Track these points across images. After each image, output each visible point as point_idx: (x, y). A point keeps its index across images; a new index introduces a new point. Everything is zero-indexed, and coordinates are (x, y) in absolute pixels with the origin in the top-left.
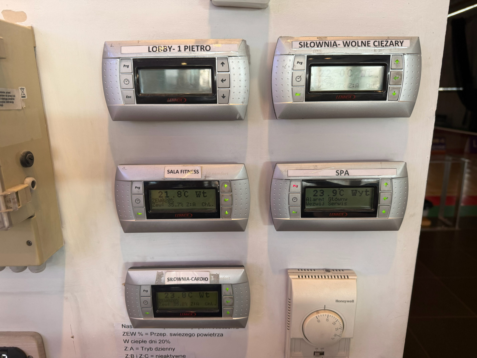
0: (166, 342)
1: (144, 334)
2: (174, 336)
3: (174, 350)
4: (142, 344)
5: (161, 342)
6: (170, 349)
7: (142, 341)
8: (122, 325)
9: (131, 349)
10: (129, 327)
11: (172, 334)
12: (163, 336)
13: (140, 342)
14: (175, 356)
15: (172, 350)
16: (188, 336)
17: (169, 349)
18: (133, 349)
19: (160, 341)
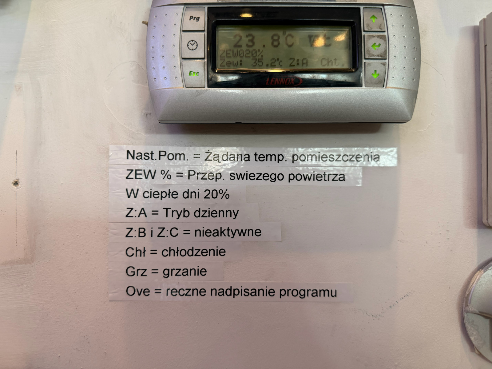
0: (220, 196)
1: (174, 176)
2: (238, 179)
3: (236, 216)
4: (168, 202)
5: (210, 196)
6: (229, 213)
7: (168, 193)
8: (128, 152)
9: (140, 214)
10: (143, 156)
11: (235, 176)
12: (215, 179)
13: (164, 195)
14: (237, 231)
15: (233, 216)
16: (270, 179)
17: (225, 213)
18: (145, 214)
19: (207, 192)
